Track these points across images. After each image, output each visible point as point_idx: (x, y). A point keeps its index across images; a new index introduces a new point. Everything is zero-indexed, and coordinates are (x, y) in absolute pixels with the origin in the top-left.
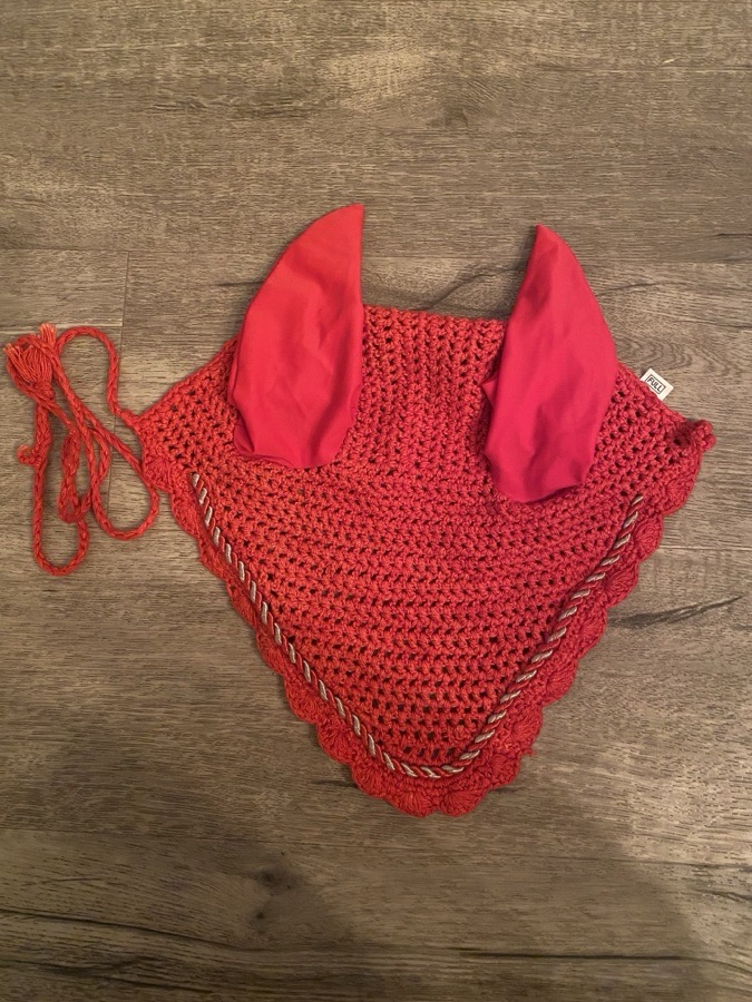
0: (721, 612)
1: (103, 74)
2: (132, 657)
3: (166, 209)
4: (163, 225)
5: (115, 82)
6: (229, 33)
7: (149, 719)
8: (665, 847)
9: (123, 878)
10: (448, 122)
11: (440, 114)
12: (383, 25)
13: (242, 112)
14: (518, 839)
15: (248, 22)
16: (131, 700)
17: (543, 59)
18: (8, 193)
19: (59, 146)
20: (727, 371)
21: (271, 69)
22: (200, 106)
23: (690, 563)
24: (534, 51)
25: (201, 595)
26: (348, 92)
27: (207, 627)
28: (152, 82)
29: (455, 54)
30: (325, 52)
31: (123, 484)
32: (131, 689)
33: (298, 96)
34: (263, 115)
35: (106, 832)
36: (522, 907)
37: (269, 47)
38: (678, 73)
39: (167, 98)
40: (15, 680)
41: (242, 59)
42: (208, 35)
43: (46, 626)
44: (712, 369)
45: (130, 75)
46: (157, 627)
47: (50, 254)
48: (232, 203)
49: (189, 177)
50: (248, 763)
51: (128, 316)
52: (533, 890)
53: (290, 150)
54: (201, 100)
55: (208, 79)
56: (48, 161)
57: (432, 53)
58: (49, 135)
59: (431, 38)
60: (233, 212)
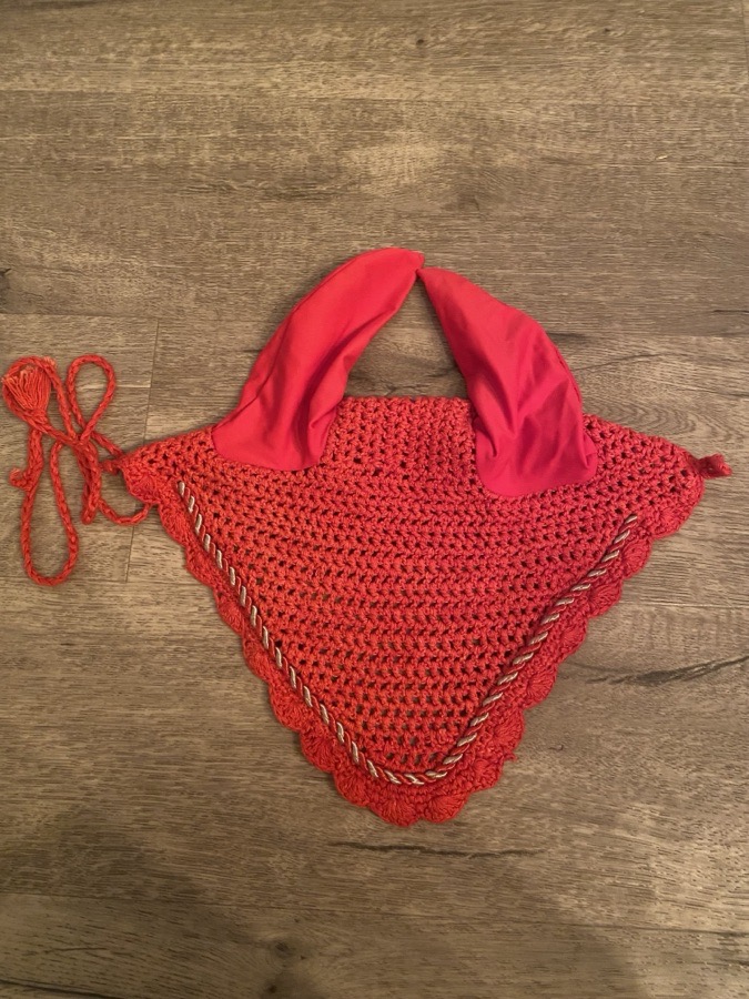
0: (734, 669)
1: (140, 159)
2: (147, 712)
3: (196, 280)
4: (192, 295)
5: (151, 167)
6: (259, 126)
7: (163, 777)
8: (689, 914)
9: (129, 947)
10: (461, 206)
11: (454, 199)
12: (400, 122)
13: (269, 195)
14: (539, 906)
15: (277, 117)
16: (145, 757)
17: (547, 153)
18: (47, 264)
19: (96, 223)
20: (728, 437)
21: (297, 158)
22: (230, 188)
23: (702, 621)
24: (539, 146)
25: (218, 650)
26: (368, 178)
27: (225, 683)
28: (187, 167)
29: (468, 147)
30: (348, 144)
31: (146, 539)
32: (146, 746)
33: (322, 182)
34: (290, 198)
35: (115, 897)
36: (545, 980)
37: (296, 138)
38: (671, 168)
39: (199, 181)
40: (27, 737)
41: (270, 149)
42: (240, 127)
43: (63, 680)
44: (715, 434)
45: (166, 161)
46: (174, 682)
47: (83, 319)
48: (258, 275)
49: (219, 251)
50: (262, 824)
51: (156, 379)
52: (556, 961)
53: (313, 229)
54: (231, 183)
55: (238, 166)
56: (87, 235)
57: (446, 146)
58: (88, 212)
59: (444, 133)
60: (260, 284)
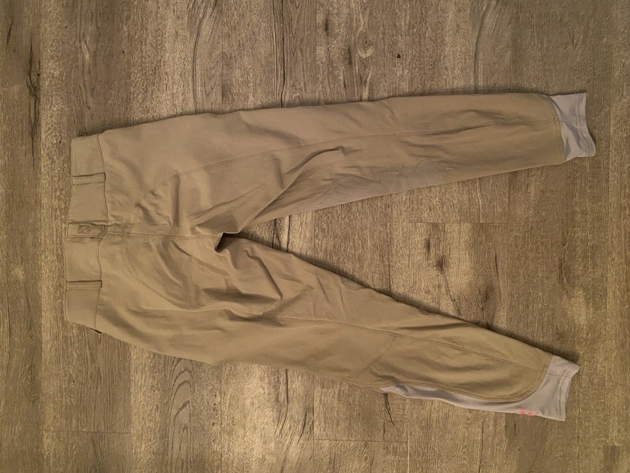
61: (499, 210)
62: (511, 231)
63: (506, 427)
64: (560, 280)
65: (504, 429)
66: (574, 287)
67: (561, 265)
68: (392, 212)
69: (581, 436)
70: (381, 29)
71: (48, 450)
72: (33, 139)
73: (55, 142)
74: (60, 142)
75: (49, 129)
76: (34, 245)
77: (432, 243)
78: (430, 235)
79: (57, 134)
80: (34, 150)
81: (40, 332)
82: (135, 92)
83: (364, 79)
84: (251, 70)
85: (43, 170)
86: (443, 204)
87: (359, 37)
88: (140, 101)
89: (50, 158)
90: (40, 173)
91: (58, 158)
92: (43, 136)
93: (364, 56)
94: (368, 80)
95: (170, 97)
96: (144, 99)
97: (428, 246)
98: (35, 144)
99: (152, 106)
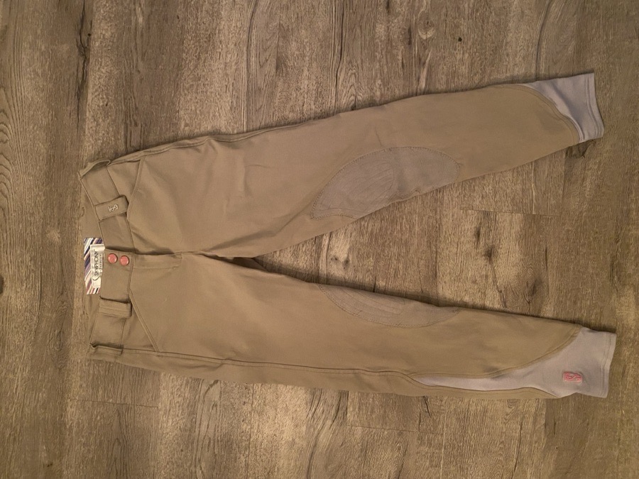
61: (553, 202)
62: (564, 224)
63: (546, 425)
64: (611, 277)
65: (543, 427)
66: (624, 285)
67: (613, 262)
68: (443, 197)
69: (622, 439)
70: (444, 10)
71: (71, 420)
72: (79, 99)
73: (101, 104)
74: (107, 105)
75: (96, 91)
76: (72, 208)
77: (482, 231)
78: (481, 223)
79: (105, 96)
80: (79, 111)
81: (72, 298)
82: (187, 58)
83: (423, 60)
84: (308, 44)
85: (87, 132)
86: (495, 193)
87: (421, 17)
88: (192, 68)
89: (95, 120)
90: (84, 135)
91: (104, 121)
92: (90, 97)
93: (424, 37)
94: (427, 61)
95: (222, 66)
96: (196, 67)
97: (478, 234)
98: (80, 105)
99: (204, 73)
